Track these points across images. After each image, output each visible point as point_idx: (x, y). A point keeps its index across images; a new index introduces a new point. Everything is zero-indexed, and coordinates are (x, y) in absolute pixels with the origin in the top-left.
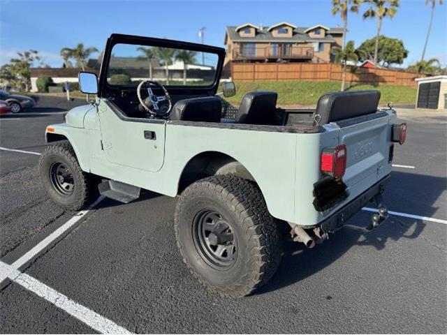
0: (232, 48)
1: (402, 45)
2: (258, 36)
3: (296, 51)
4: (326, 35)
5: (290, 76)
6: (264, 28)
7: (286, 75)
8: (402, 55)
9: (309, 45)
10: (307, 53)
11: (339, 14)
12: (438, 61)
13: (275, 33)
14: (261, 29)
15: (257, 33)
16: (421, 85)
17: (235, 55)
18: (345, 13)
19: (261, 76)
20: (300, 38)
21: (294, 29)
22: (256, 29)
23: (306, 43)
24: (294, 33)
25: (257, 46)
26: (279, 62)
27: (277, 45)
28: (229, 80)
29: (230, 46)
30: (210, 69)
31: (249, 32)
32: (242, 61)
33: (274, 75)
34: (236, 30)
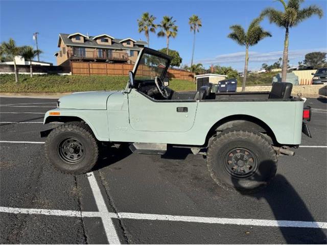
0: (66, 51)
1: (178, 55)
2: (86, 42)
3: (116, 55)
4: (134, 45)
5: (116, 72)
6: (90, 37)
7: (113, 72)
8: (179, 61)
9: (124, 51)
10: (123, 57)
11: (143, 33)
12: (201, 65)
13: (99, 41)
14: (88, 38)
15: (85, 40)
16: (198, 79)
17: (70, 56)
18: (147, 32)
19: (95, 71)
20: (117, 47)
21: (112, 39)
22: (85, 38)
23: (121, 50)
24: (113, 43)
25: (86, 49)
26: (107, 62)
27: (102, 50)
28: (70, 74)
29: (64, 48)
30: (49, 65)
31: (79, 39)
32: (78, 60)
33: (104, 71)
34: (68, 37)
